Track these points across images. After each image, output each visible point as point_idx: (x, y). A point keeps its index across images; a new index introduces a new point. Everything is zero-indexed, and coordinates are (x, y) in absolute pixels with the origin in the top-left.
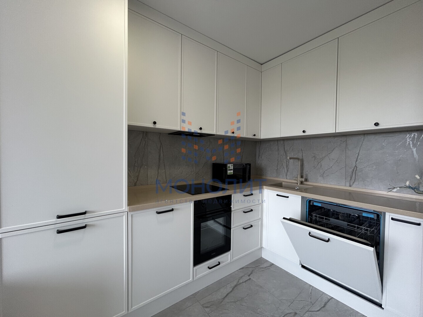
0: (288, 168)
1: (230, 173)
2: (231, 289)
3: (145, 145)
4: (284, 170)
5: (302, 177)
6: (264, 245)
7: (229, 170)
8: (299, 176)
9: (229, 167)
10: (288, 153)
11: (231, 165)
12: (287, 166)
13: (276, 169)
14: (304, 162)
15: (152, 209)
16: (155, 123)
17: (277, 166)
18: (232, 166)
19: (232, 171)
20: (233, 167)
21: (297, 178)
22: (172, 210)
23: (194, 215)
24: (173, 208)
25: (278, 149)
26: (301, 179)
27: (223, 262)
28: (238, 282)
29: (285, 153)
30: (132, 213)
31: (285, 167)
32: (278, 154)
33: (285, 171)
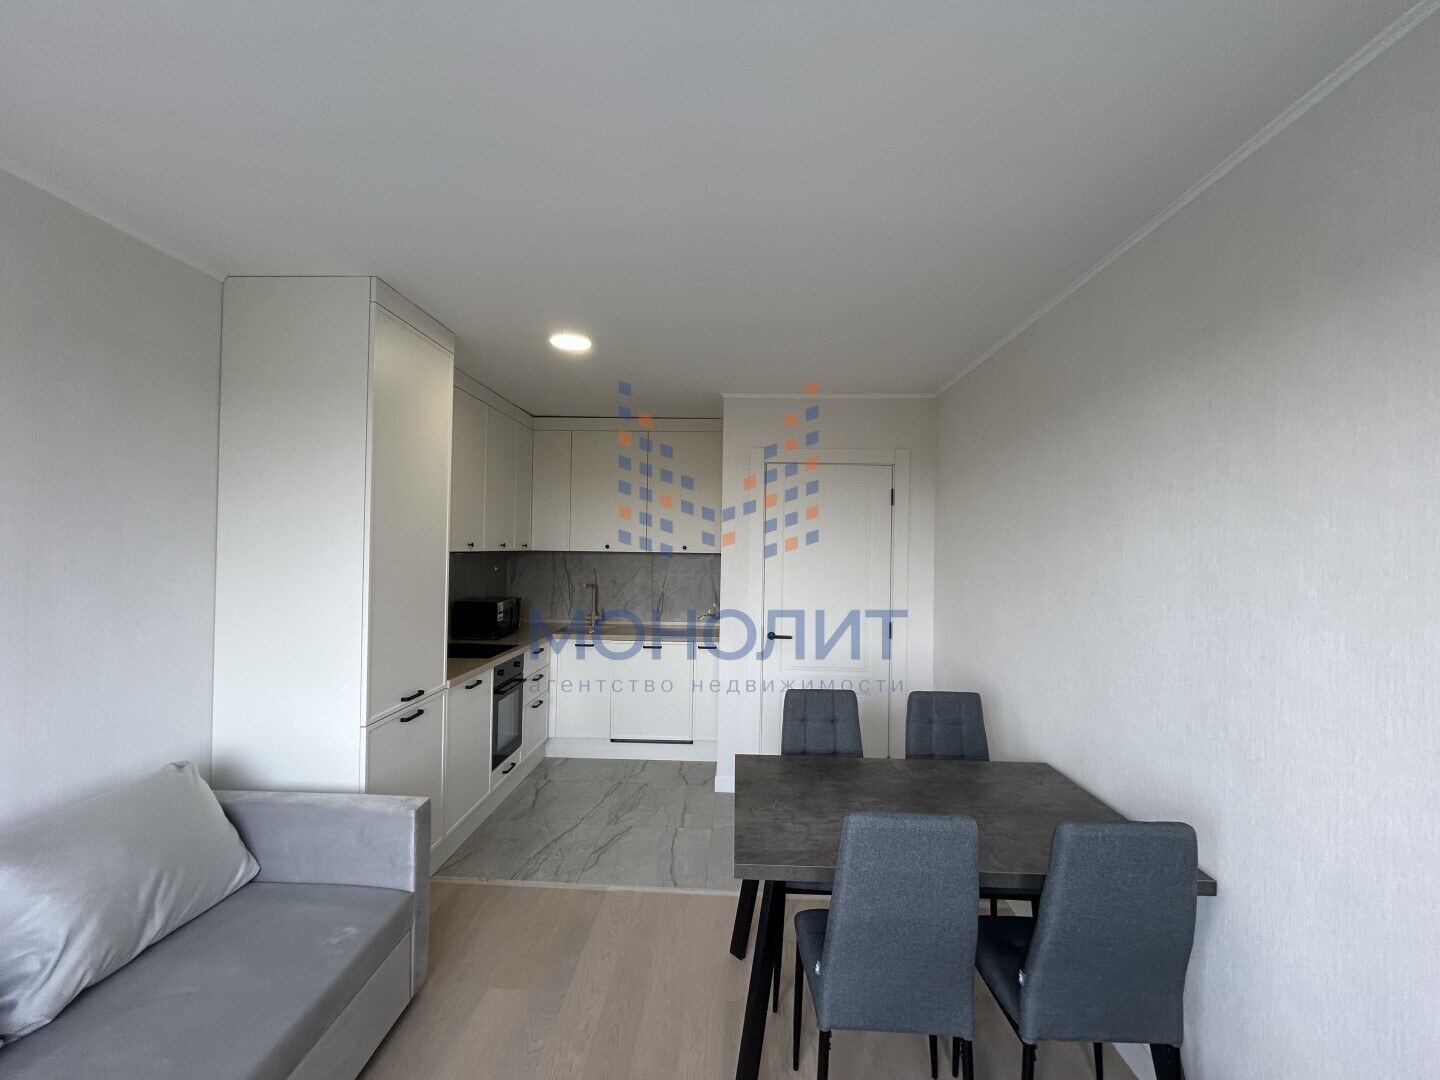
0: (571, 601)
5: (597, 614)
6: (551, 734)
7: (499, 613)
8: (594, 613)
9: (499, 608)
12: (570, 597)
13: (550, 602)
14: (599, 590)
15: (463, 684)
17: (552, 597)
18: (502, 605)
21: (590, 615)
22: (478, 683)
23: (494, 689)
25: (554, 567)
26: (597, 618)
29: (566, 574)
31: (567, 598)
32: (554, 577)
33: (566, 606)
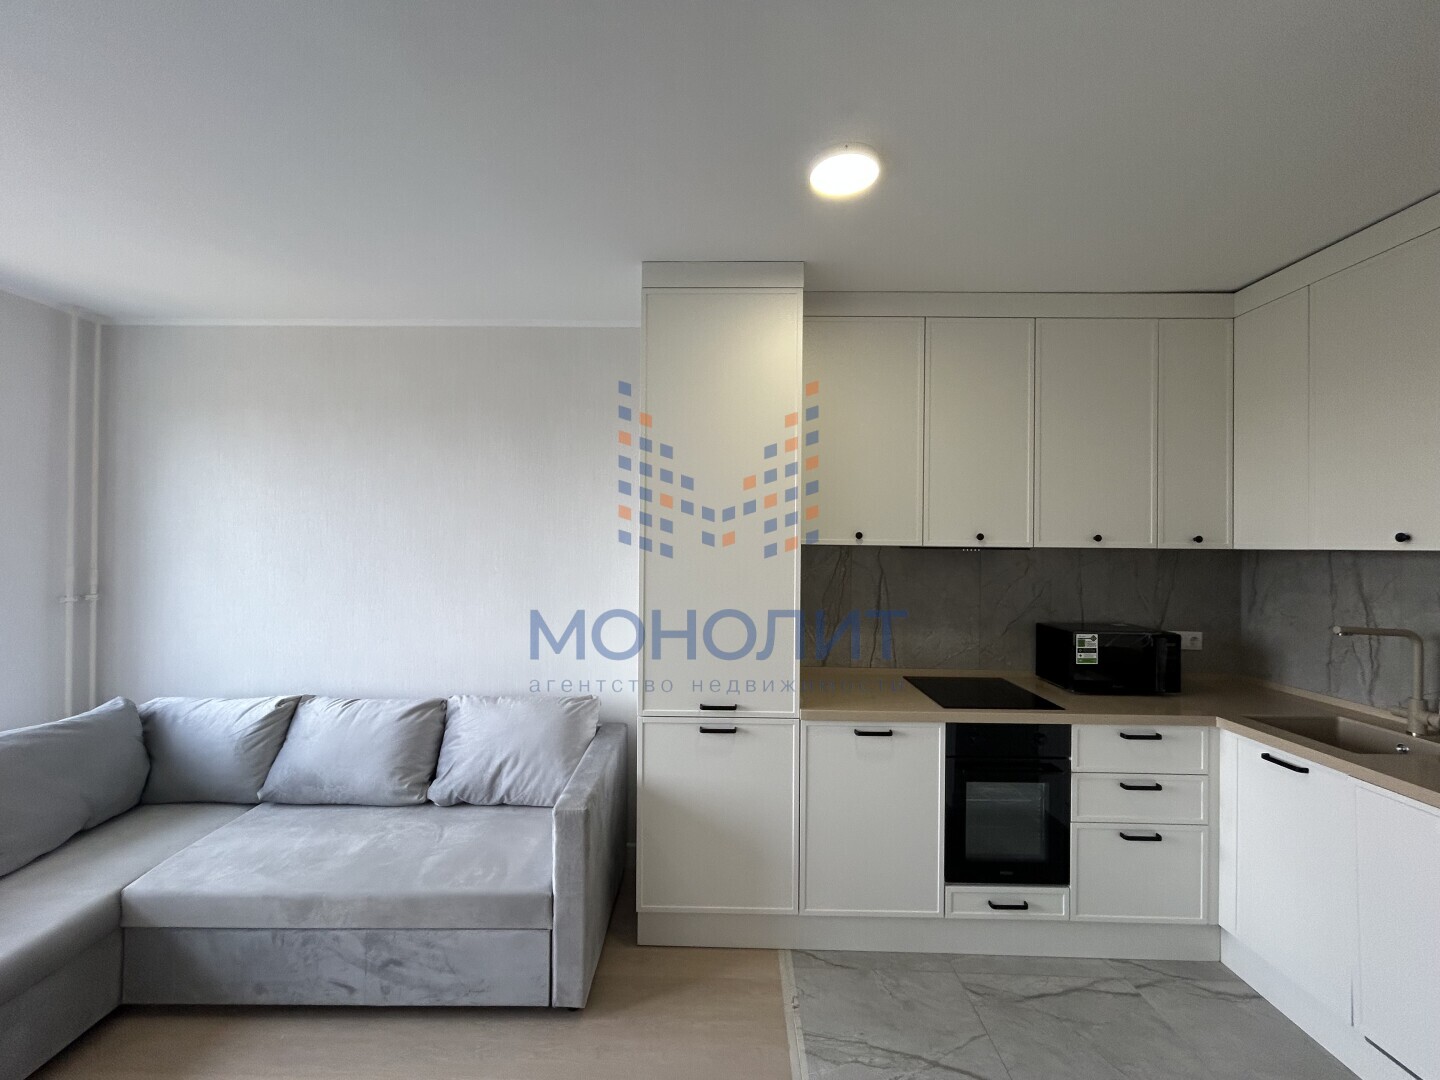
0: (1375, 666)
1: (1084, 660)
2: (1061, 990)
3: (844, 575)
4: (1360, 671)
6: (1226, 924)
7: (1083, 651)
8: (1416, 703)
9: (1082, 642)
10: (1375, 604)
11: (1090, 636)
12: (1373, 658)
13: (1326, 659)
15: (847, 724)
16: (859, 536)
17: (1330, 649)
18: (1093, 639)
19: (1095, 656)
20: (1097, 641)
22: (889, 734)
23: (947, 757)
24: (892, 729)
25: (1332, 585)
26: (1425, 717)
27: (1039, 908)
28: (1092, 984)
29: (1361, 604)
30: (808, 723)
31: (1365, 657)
32: (1334, 607)
33: (1363, 674)
